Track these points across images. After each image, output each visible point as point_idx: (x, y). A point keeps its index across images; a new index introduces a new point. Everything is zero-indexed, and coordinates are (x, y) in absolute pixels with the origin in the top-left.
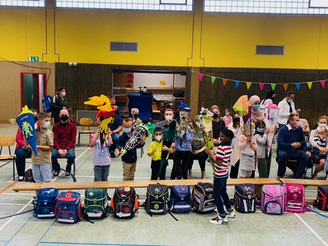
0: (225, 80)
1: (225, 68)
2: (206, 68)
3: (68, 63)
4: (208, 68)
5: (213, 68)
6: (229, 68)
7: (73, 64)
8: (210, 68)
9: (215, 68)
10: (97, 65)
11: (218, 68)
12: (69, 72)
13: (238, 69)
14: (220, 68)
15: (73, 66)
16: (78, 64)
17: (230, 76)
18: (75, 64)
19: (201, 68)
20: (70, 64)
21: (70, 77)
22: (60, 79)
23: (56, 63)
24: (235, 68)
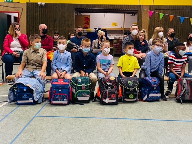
0: (171, 17)
1: (171, 6)
2: (155, 6)
3: (37, 3)
4: (157, 6)
5: (161, 6)
6: (175, 6)
7: (41, 4)
8: (159, 6)
9: (163, 6)
10: (62, 4)
11: (165, 6)
12: (38, 11)
13: (183, 6)
14: (167, 6)
15: (41, 6)
16: (46, 3)
17: (176, 13)
18: (43, 3)
19: (150, 6)
20: (39, 3)
21: (39, 15)
22: (30, 16)
23: (27, 3)
24: (180, 6)
